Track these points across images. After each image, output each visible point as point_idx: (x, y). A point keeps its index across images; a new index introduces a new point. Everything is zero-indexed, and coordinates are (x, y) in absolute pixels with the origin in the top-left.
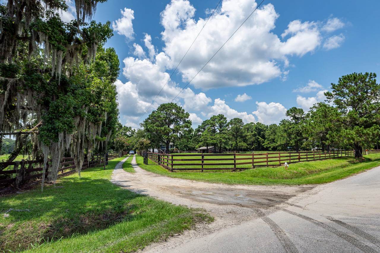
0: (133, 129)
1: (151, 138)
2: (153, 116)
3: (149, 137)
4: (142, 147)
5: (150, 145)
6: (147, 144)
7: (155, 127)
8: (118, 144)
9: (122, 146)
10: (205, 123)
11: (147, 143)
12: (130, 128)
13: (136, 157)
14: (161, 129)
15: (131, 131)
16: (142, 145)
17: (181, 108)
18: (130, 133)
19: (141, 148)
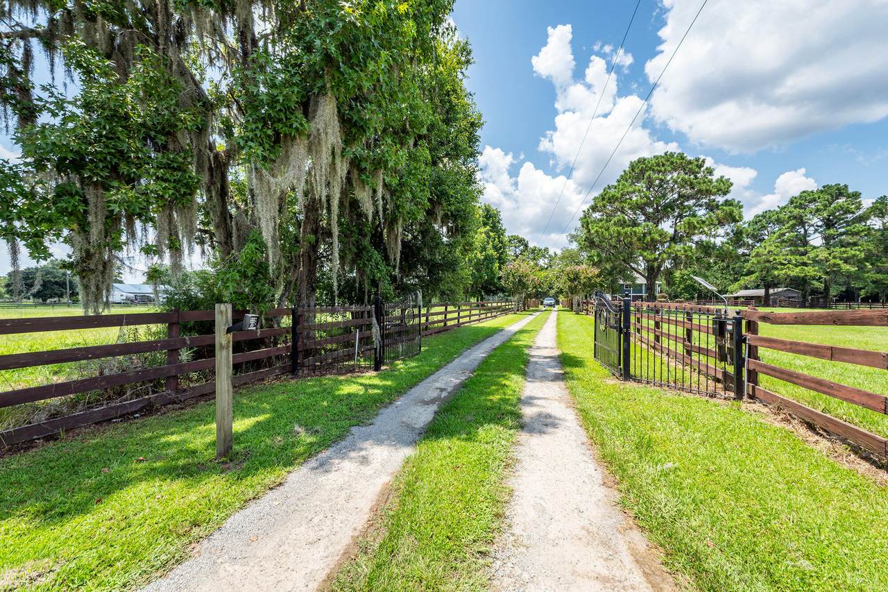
0: (551, 252)
1: (600, 261)
2: (607, 197)
3: (595, 258)
4: (576, 286)
5: (598, 280)
6: (590, 279)
7: (613, 229)
8: (511, 278)
9: (521, 284)
10: (760, 221)
11: (591, 275)
12: (546, 250)
13: (558, 315)
14: (635, 232)
15: (547, 256)
16: (575, 279)
17: (703, 161)
18: (546, 261)
19: (573, 290)
